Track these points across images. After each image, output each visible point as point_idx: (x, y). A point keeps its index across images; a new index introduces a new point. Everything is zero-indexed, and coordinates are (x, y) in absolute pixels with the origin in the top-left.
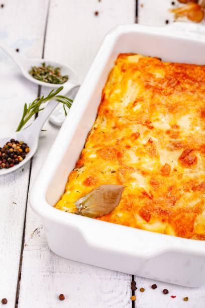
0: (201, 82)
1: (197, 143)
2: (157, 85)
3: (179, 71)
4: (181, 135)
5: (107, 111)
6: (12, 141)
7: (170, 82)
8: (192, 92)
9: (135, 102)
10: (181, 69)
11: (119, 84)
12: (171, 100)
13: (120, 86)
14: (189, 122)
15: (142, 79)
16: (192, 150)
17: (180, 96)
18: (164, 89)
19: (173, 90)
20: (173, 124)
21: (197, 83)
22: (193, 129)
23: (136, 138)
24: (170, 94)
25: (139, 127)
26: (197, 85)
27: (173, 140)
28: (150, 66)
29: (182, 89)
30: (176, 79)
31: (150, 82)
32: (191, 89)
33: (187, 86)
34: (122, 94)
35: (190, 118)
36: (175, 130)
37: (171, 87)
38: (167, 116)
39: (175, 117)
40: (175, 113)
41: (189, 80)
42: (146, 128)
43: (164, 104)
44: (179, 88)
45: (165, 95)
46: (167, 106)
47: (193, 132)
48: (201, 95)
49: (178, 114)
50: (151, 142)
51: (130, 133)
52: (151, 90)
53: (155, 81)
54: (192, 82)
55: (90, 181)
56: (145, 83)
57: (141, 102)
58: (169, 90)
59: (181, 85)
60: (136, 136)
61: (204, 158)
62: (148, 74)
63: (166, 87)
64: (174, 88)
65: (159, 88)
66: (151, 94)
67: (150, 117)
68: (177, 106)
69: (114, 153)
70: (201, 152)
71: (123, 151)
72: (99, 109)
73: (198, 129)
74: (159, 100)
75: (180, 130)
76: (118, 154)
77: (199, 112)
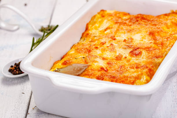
0: (153, 21)
1: (144, 46)
3: (139, 16)
5: (88, 34)
7: (132, 20)
9: (107, 29)
12: (130, 28)
13: (98, 23)
14: (141, 37)
15: (114, 19)
16: (139, 48)
17: (137, 26)
18: (127, 23)
20: (129, 37)
25: (106, 39)
26: (150, 22)
27: (127, 44)
28: (120, 14)
29: (139, 24)
30: (136, 19)
31: (118, 20)
32: (145, 24)
33: (143, 23)
34: (99, 27)
35: (142, 35)
36: (130, 40)
37: (132, 23)
38: (126, 34)
39: (131, 34)
40: (131, 32)
41: (145, 21)
42: (110, 39)
43: (125, 29)
44: (137, 23)
45: (127, 25)
46: (127, 30)
47: (142, 42)
48: (151, 26)
49: (133, 33)
50: (112, 45)
51: (100, 42)
52: (119, 24)
53: (122, 20)
54: (146, 21)
55: (66, 62)
56: (115, 21)
57: (111, 29)
58: (130, 24)
59: (139, 22)
60: (103, 44)
61: (147, 53)
62: (118, 17)
63: (129, 22)
64: (134, 23)
65: (124, 23)
66: (118, 26)
67: (115, 35)
68: (133, 30)
69: (86, 50)
70: (145, 50)
71: (93, 49)
72: (83, 34)
73: (146, 40)
74: (122, 28)
75: (133, 40)
76: (89, 51)
77: (148, 32)
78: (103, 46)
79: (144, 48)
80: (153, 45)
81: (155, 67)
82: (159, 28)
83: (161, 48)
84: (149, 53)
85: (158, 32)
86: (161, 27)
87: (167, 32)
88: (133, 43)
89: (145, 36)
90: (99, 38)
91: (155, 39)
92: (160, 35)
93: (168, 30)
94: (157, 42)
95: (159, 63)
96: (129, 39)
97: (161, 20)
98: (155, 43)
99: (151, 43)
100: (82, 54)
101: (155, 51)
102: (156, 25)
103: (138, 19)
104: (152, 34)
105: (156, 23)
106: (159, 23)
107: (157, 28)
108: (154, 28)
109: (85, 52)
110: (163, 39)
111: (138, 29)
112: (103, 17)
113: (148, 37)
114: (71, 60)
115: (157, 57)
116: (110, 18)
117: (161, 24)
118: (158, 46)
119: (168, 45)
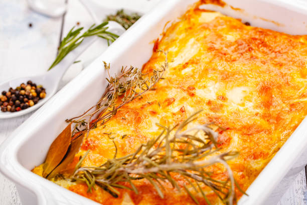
0: (279, 52)
1: (241, 122)
2: (222, 49)
3: (257, 37)
4: (225, 109)
5: (151, 70)
6: (30, 83)
7: (240, 47)
8: (262, 62)
9: (187, 64)
10: (260, 35)
11: (178, 41)
12: (231, 67)
13: (178, 45)
14: (242, 95)
15: (208, 39)
16: (228, 129)
17: (244, 65)
18: (228, 54)
19: (239, 57)
20: (221, 94)
21: (273, 53)
22: (243, 105)
23: (169, 104)
24: (234, 60)
25: (177, 92)
26: (273, 55)
27: (212, 113)
28: (224, 27)
29: (252, 57)
30: (248, 46)
31: (215, 44)
32: (263, 60)
33: (260, 55)
34: (177, 53)
35: (244, 91)
36: (220, 102)
37: (239, 53)
38: (217, 85)
39: (226, 87)
40: (227, 82)
41: (265, 49)
42: (185, 94)
43: (220, 71)
44: (248, 55)
45: (226, 60)
46: (222, 73)
47: (241, 108)
48: (272, 68)
49: (230, 84)
50: (183, 112)
51: (164, 98)
52: (213, 53)
53: (221, 44)
54: (268, 51)
55: (89, 145)
56: (209, 45)
57: (194, 65)
58: (234, 56)
59: (253, 52)
60: (169, 102)
61: (241, 142)
62: (217, 35)
63: (233, 52)
64: (242, 54)
65: (223, 52)
66: (212, 57)
67: (197, 82)
68: (234, 75)
69: (133, 116)
70: (240, 132)
71: (145, 116)
72: (144, 66)
73: (249, 105)
74: (216, 65)
75: (225, 103)
76: (138, 120)
77: (259, 86)
78: (167, 108)
79: (238, 127)
80: (260, 121)
81: (247, 177)
82: (283, 75)
83: (273, 127)
84: (245, 141)
85: (279, 87)
86: (289, 72)
87: (298, 86)
88: (223, 112)
89: (252, 94)
90: (167, 87)
91: (268, 105)
92: (282, 92)
93: (302, 80)
94: (272, 109)
95: (256, 170)
96: (218, 99)
97: (295, 51)
98: (264, 117)
99: (257, 114)
100: (122, 125)
101: (258, 135)
102: (281, 65)
103: (252, 46)
104: (266, 91)
105: (285, 59)
106: (289, 61)
107: (282, 73)
108: (276, 75)
109: (128, 123)
110: (284, 105)
111: (241, 76)
112: (190, 28)
113: (257, 99)
114: (98, 139)
115: (255, 157)
116: (202, 35)
117: (291, 63)
118: (270, 123)
119: (287, 125)
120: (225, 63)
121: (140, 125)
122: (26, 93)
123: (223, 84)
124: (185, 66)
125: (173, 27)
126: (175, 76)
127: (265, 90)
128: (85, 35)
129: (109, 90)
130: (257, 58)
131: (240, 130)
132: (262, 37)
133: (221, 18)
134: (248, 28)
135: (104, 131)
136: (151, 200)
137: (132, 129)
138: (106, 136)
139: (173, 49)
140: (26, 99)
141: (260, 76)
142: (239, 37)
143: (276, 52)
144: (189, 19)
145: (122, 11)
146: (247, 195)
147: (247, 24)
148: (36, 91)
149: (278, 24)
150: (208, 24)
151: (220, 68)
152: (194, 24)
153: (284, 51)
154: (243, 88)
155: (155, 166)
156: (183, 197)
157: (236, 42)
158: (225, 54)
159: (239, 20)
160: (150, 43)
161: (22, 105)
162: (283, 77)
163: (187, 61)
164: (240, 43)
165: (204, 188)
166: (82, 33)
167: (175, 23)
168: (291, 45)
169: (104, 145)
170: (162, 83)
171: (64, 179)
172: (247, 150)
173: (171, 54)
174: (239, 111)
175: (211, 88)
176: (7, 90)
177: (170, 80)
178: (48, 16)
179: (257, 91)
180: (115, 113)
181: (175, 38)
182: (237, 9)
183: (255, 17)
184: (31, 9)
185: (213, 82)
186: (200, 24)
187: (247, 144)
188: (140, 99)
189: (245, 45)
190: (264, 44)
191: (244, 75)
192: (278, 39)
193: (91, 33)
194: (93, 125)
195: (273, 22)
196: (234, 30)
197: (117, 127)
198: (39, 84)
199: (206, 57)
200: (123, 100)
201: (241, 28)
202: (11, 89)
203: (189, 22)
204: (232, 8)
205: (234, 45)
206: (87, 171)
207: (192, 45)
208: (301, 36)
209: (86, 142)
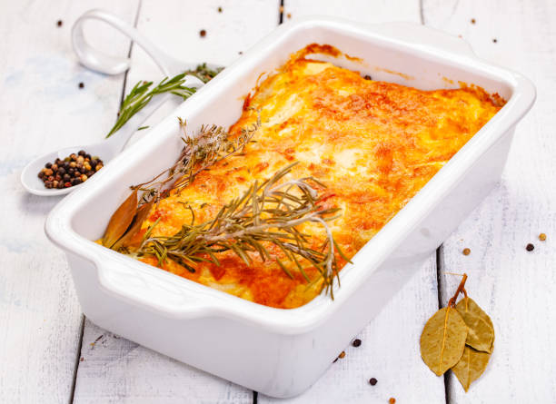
0: (405, 109)
1: (351, 188)
2: (331, 105)
3: (378, 91)
4: (331, 174)
6: (82, 154)
7: (355, 103)
8: (382, 121)
9: (286, 123)
10: (381, 89)
11: (275, 97)
12: (342, 127)
13: (275, 101)
14: (354, 159)
15: (315, 95)
16: (333, 195)
17: (359, 124)
18: (339, 112)
19: (353, 115)
20: (327, 157)
23: (260, 170)
24: (346, 119)
25: (272, 155)
26: (397, 113)
28: (336, 80)
29: (370, 115)
30: (366, 102)
31: (323, 100)
32: (384, 118)
33: (380, 113)
34: (274, 112)
35: (357, 154)
36: (326, 166)
37: (353, 111)
38: (323, 147)
39: (334, 149)
40: (336, 144)
41: (387, 106)
42: (282, 158)
43: (327, 131)
44: (365, 113)
45: (336, 119)
46: (329, 133)
47: (352, 174)
48: (394, 127)
49: (339, 146)
51: (255, 163)
52: (320, 111)
53: (331, 100)
54: (391, 108)
55: (159, 215)
56: (316, 102)
57: (295, 125)
58: (347, 114)
59: (371, 110)
60: (261, 168)
61: (349, 211)
62: (326, 89)
63: (345, 109)
64: (357, 112)
65: (333, 109)
66: (317, 116)
67: (297, 145)
68: (345, 135)
69: (215, 183)
70: (349, 200)
71: (231, 183)
72: (231, 128)
73: (363, 170)
74: (323, 124)
75: (332, 168)
76: (222, 187)
77: (375, 148)
78: (259, 174)
79: (347, 194)
80: (374, 188)
82: (408, 136)
83: (391, 195)
84: (355, 210)
85: (402, 149)
86: (416, 133)
87: (425, 149)
88: (329, 177)
89: (367, 157)
90: (259, 151)
91: (386, 170)
92: (405, 156)
93: (432, 142)
94: (391, 175)
96: (323, 162)
97: (426, 109)
98: (380, 183)
99: (371, 180)
100: (202, 194)
101: (372, 204)
102: (406, 124)
103: (370, 102)
104: (385, 154)
105: (412, 118)
106: (417, 120)
107: (406, 134)
108: (398, 136)
109: (210, 190)
110: (406, 170)
111: (354, 137)
112: (292, 82)
113: (372, 162)
114: (171, 209)
115: (366, 227)
116: (307, 90)
117: (419, 122)
118: (387, 191)
119: (409, 192)
120: (334, 121)
121: (224, 193)
122: (78, 165)
123: (330, 146)
124: (283, 126)
125: (270, 81)
126: (270, 139)
127: (384, 152)
128: (155, 92)
129: (185, 154)
130: (376, 116)
131: (348, 197)
132: (384, 91)
133: (333, 70)
134: (368, 82)
135: (179, 200)
136: (236, 274)
137: (214, 197)
138: (181, 206)
139: (269, 107)
140: (77, 173)
141: (378, 137)
142: (354, 92)
143: (401, 110)
144: (291, 70)
145: (204, 66)
146: (352, 263)
147: (368, 78)
148: (91, 163)
149: (407, 77)
150: (315, 77)
151: (327, 128)
152: (297, 78)
153: (411, 108)
154: (355, 151)
155: (240, 229)
156: (274, 271)
157: (350, 97)
158: (335, 112)
159: (358, 73)
160: (239, 99)
161: (72, 180)
162: (407, 138)
163: (286, 120)
164: (355, 99)
165: (301, 262)
166: (151, 89)
167: (271, 75)
168: (421, 101)
169: (177, 215)
170: (253, 147)
171: (129, 253)
172: (356, 220)
173: (266, 114)
174: (349, 176)
175: (315, 151)
176: (52, 162)
177: (263, 143)
178: (105, 75)
179: (373, 153)
180: (192, 180)
181: (271, 95)
182: (354, 59)
183: (377, 69)
184: (82, 65)
185: (318, 144)
186: (306, 77)
187: (357, 214)
188: (224, 165)
189: (361, 101)
190: (386, 100)
191: (357, 135)
192: (405, 94)
193: (161, 89)
194: (165, 194)
195: (400, 74)
196: (349, 84)
197: (195, 195)
198: (94, 155)
199: (311, 117)
200: (203, 164)
201: (358, 82)
202: (58, 160)
203: (291, 75)
204: (348, 57)
205: (347, 100)
206: (158, 243)
207: (294, 103)
208: (435, 91)
209: (157, 212)
